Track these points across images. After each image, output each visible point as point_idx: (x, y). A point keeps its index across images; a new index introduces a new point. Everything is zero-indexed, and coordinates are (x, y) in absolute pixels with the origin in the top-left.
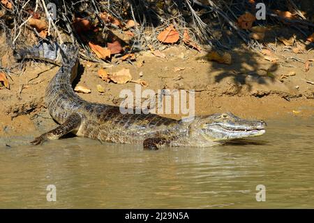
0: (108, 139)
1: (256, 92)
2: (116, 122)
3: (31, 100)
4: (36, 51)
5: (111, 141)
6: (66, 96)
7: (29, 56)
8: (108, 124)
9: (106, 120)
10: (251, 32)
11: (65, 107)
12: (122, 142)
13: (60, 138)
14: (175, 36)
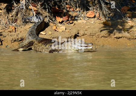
0: (40, 50)
1: (116, 37)
2: (42, 44)
3: (21, 36)
4: (31, 19)
5: (41, 52)
6: (31, 35)
7: (28, 20)
8: (40, 44)
9: (40, 43)
10: (126, 14)
11: (30, 39)
12: (44, 51)
13: (23, 51)
14: (93, 15)
